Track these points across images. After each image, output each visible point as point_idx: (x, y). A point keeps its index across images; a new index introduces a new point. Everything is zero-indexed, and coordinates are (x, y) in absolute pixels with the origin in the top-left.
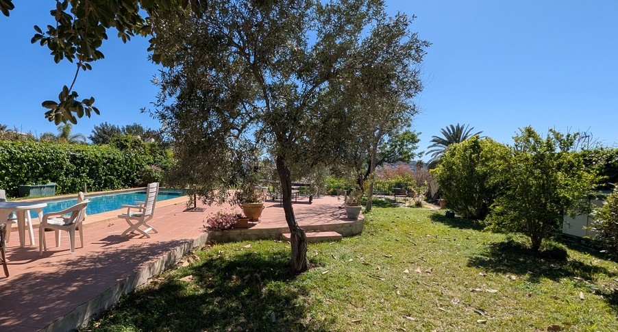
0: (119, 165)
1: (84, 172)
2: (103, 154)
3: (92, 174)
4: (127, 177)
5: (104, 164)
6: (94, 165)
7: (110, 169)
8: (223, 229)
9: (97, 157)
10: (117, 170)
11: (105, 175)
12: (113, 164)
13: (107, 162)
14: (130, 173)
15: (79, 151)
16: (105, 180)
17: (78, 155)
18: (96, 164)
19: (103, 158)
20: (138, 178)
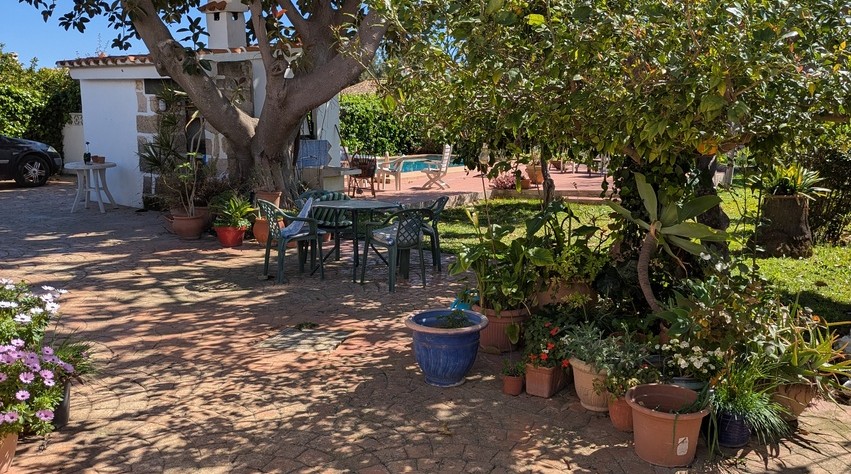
0: (393, 122)
1: (353, 132)
2: (374, 107)
3: (362, 134)
4: (401, 139)
5: (376, 121)
6: (364, 122)
7: (382, 128)
8: (506, 188)
9: (367, 111)
10: (390, 129)
11: (376, 137)
12: (385, 120)
13: (379, 119)
14: (405, 133)
15: (348, 104)
16: (376, 142)
17: (348, 109)
18: (367, 121)
19: (375, 112)
20: (415, 141)
